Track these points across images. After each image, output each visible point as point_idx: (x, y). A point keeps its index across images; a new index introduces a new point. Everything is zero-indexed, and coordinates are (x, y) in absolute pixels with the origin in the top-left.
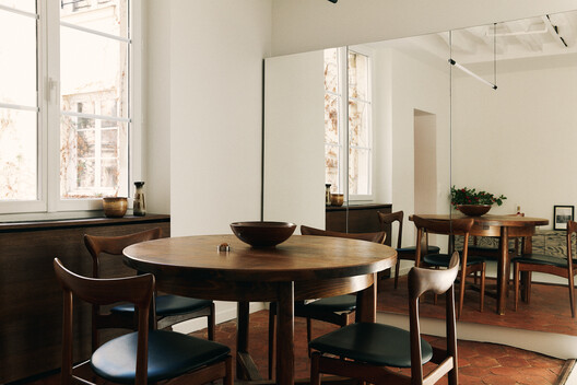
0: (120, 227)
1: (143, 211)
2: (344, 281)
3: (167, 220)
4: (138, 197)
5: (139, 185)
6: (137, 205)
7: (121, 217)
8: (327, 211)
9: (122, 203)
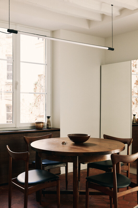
0: (40, 133)
1: (50, 127)
2: (103, 156)
3: (59, 130)
4: (48, 122)
5: (48, 117)
6: (48, 125)
7: (41, 129)
8: (132, 126)
9: (41, 124)
